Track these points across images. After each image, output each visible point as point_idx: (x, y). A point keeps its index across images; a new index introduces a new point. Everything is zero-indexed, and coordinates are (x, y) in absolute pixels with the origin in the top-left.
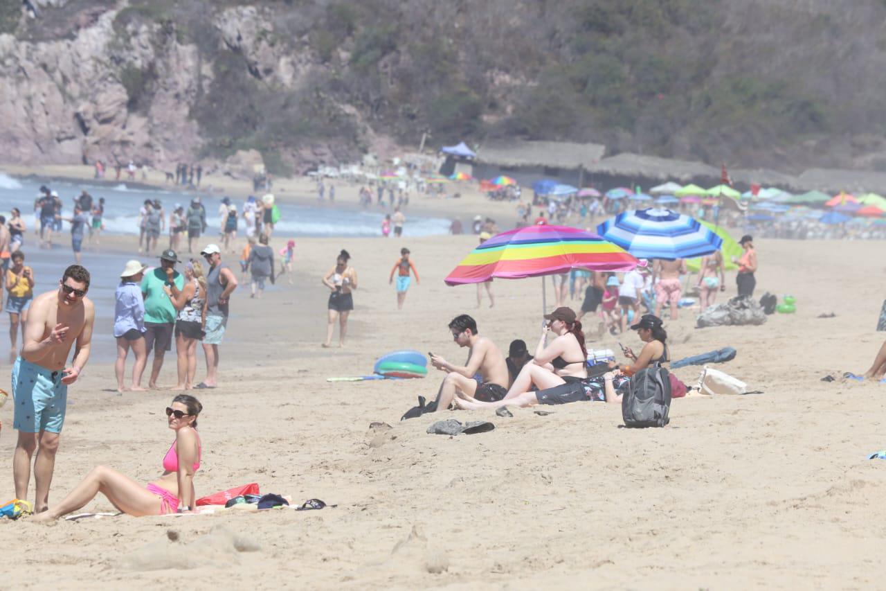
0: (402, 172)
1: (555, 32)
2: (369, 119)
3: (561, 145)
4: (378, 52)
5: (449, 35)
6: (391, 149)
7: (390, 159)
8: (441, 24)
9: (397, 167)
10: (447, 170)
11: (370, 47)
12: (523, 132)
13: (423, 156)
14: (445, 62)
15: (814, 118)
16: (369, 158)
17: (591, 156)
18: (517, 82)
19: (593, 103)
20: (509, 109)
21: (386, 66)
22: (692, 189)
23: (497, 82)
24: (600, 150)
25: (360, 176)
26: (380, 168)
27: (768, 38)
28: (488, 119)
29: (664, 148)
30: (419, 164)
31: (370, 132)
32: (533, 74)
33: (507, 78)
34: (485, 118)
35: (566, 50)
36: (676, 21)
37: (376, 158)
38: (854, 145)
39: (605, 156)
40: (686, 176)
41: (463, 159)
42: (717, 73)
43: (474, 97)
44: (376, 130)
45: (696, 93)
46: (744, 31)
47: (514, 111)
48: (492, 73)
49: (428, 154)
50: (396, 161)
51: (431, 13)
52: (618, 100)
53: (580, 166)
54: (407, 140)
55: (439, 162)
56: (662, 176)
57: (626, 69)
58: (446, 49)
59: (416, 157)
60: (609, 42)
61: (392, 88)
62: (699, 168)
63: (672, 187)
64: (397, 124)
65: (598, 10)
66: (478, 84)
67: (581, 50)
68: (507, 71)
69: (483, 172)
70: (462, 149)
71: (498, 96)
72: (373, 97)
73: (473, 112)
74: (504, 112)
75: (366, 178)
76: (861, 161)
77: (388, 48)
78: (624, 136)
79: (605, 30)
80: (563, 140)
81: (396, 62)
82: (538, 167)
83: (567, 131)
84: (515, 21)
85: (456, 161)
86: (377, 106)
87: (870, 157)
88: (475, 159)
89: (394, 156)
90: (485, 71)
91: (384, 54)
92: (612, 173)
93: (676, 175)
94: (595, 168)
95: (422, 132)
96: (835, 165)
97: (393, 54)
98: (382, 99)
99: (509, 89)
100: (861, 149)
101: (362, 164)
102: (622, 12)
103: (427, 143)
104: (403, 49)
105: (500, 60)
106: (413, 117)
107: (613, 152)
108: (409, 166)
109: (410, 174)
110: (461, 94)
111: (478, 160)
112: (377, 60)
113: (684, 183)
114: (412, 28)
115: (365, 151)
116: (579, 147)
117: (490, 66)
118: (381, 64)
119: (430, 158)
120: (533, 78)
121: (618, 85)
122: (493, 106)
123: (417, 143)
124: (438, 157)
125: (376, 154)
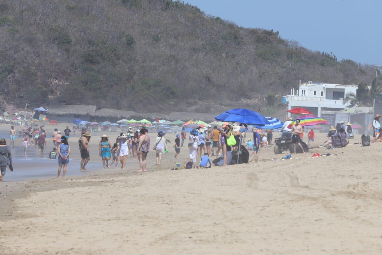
0: (19, 118)
1: (74, 63)
2: (5, 99)
3: (80, 106)
4: (7, 73)
5: (33, 66)
6: (14, 110)
7: (14, 113)
8: (30, 62)
9: (17, 117)
10: (37, 116)
11: (3, 71)
12: (64, 102)
13: (26, 112)
14: (33, 76)
15: (173, 93)
16: (6, 114)
17: (92, 110)
18: (61, 83)
19: (90, 90)
20: (58, 93)
21: (10, 78)
22: (133, 121)
23: (53, 83)
24: (95, 107)
25: (3, 120)
26: (11, 117)
27: (153, 64)
28: (50, 97)
29: (118, 106)
30: (25, 115)
31: (6, 103)
32: (66, 80)
33: (57, 81)
34: (49, 97)
35: (78, 71)
36: (118, 59)
37: (8, 113)
38: (187, 103)
39: (97, 110)
40: (128, 116)
41: (42, 112)
42: (136, 78)
43: (45, 89)
44: (7, 103)
45: (128, 85)
46: (144, 61)
47: (60, 94)
48: (51, 80)
49: (28, 111)
50: (16, 114)
51: (26, 58)
52: (100, 89)
53: (88, 113)
54: (20, 106)
55: (33, 114)
56: (119, 116)
57: (102, 77)
58: (33, 71)
59: (23, 112)
60: (95, 67)
61: (13, 87)
62: (132, 113)
63: (124, 120)
64: (15, 100)
65: (89, 55)
66: (46, 84)
67: (85, 70)
68: (57, 79)
69: (49, 116)
70: (41, 109)
71: (53, 88)
72: (6, 90)
73: (45, 95)
74: (56, 94)
75: (5, 121)
76: (190, 109)
77: (11, 71)
78: (103, 102)
79: (93, 62)
80: (80, 104)
81: (13, 77)
82: (72, 114)
83: (81, 101)
84: (58, 60)
85: (39, 114)
86: (7, 94)
87: (194, 107)
89: (15, 113)
90: (48, 79)
91: (9, 74)
92: (100, 116)
93: (124, 116)
94: (93, 114)
95: (26, 103)
96: (181, 110)
97: (13, 74)
98: (9, 91)
99: (58, 86)
100: (190, 104)
101: (3, 116)
102: (98, 56)
103: (28, 107)
104: (16, 71)
105: (53, 75)
106: (22, 97)
107: (99, 108)
108: (21, 116)
109: (22, 119)
110: (40, 88)
111: (48, 112)
112: (7, 76)
113: (129, 119)
114: (19, 64)
115: (4, 111)
116: (87, 107)
117: (50, 77)
118: (8, 77)
119: (29, 113)
120: (67, 81)
121: (99, 83)
122: (52, 92)
123: (24, 107)
124: (32, 112)
125: (8, 112)
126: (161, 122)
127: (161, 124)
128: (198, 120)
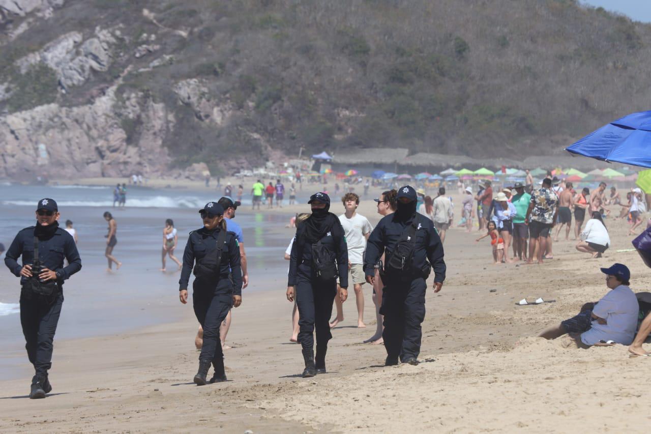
0: (290, 171)
1: (373, 84)
2: (268, 141)
3: (383, 150)
4: (271, 101)
5: (311, 89)
6: (282, 158)
7: (282, 163)
8: (307, 83)
9: (286, 168)
10: (316, 168)
11: (266, 99)
12: (358, 144)
13: (301, 161)
14: (310, 105)
15: (528, 127)
16: (270, 164)
17: (401, 155)
18: (353, 115)
19: (399, 124)
20: (350, 131)
21: (276, 109)
22: (465, 171)
23: (341, 115)
24: (406, 151)
25: (265, 174)
26: (277, 169)
27: (497, 81)
28: (338, 137)
29: (442, 148)
30: (299, 166)
31: (269, 148)
32: (362, 109)
33: (347, 113)
34: (336, 136)
35: (380, 95)
36: (443, 74)
37: (273, 163)
38: (552, 141)
39: (408, 155)
40: (457, 165)
41: (325, 161)
42: (469, 103)
43: (329, 124)
44: (272, 147)
45: (458, 116)
46: (483, 78)
47: (352, 132)
48: (338, 110)
49: (304, 159)
50: (286, 164)
51: (300, 77)
52: (414, 122)
53: (395, 161)
54: (291, 152)
55: (311, 164)
56: (444, 165)
57: (416, 104)
58: (310, 97)
59: (297, 162)
60: (405, 89)
61: (281, 122)
62: (465, 159)
63: (451, 171)
64: (284, 143)
65: (397, 70)
66: (330, 117)
67: (390, 94)
68: (347, 108)
69: (337, 168)
70: (324, 155)
71: (342, 123)
72: (269, 128)
73: (329, 134)
74: (347, 132)
75: (269, 176)
76: (556, 150)
77: (277, 98)
78: (418, 142)
79: (403, 81)
80: (383, 147)
81: (281, 107)
82: (370, 163)
83: (385, 142)
84: (349, 80)
85: (320, 163)
86: (272, 133)
88: (333, 161)
89: (284, 162)
90: (334, 109)
91: (274, 102)
92: (414, 164)
93: (452, 164)
94: (403, 163)
95: (300, 147)
96: (542, 154)
97: (279, 103)
98: (275, 129)
99: (349, 119)
100: (557, 144)
101: (266, 168)
102: (411, 71)
103: (303, 153)
104: (285, 99)
105: (342, 102)
106: (293, 138)
107: (413, 153)
108: (293, 167)
110: (321, 123)
112: (270, 106)
113: (459, 169)
114: (289, 86)
115: (267, 160)
116: (393, 151)
117: (336, 106)
118: (273, 108)
119: (305, 162)
120: (363, 112)
121: (412, 113)
122: (340, 129)
123: (297, 154)
124: (310, 161)
125: (273, 161)
126: (509, 172)
127: (509, 176)
128: (570, 168)
